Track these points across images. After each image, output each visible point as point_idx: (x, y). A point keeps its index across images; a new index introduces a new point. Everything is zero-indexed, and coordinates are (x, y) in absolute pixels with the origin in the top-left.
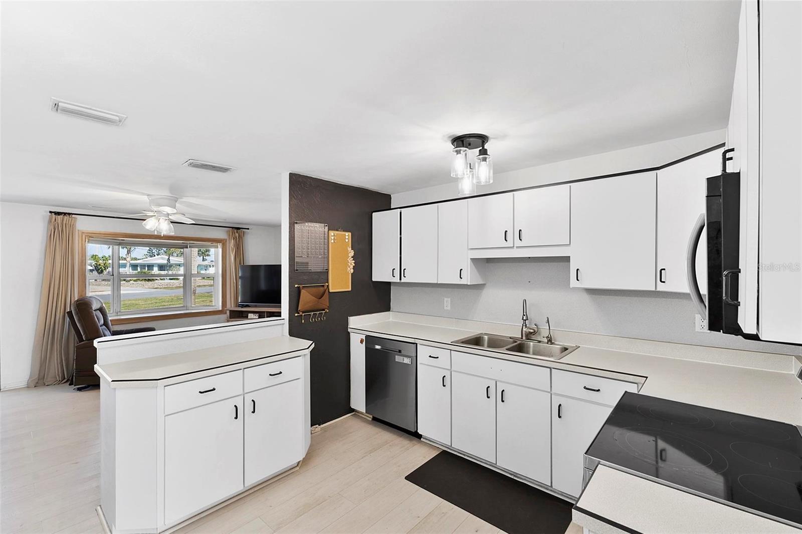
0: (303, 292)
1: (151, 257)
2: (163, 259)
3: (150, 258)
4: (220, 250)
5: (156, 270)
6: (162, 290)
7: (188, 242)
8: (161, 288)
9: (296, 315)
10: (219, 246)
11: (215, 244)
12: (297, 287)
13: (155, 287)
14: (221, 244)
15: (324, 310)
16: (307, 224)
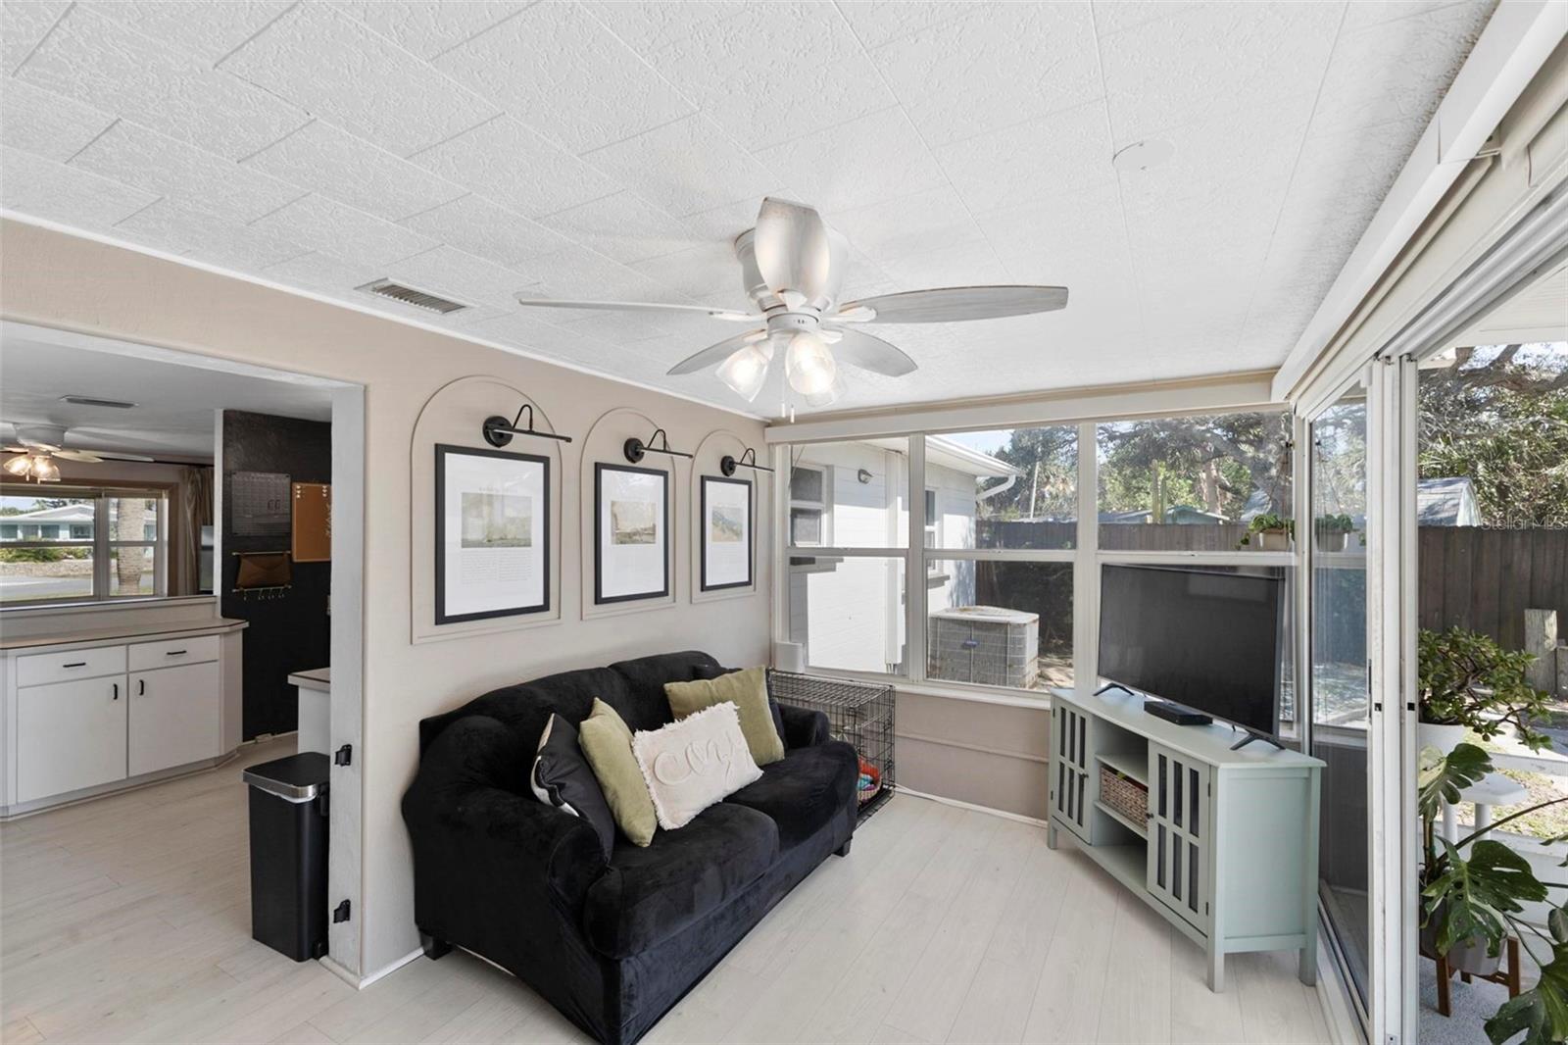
0: (245, 562)
1: (55, 507)
2: (83, 511)
3: (54, 510)
4: (166, 502)
5: (64, 535)
6: (77, 580)
7: (103, 488)
8: (74, 576)
9: (234, 591)
10: (164, 495)
11: (157, 491)
12: (238, 556)
13: (60, 574)
14: (167, 491)
15: (283, 585)
16: (253, 474)
